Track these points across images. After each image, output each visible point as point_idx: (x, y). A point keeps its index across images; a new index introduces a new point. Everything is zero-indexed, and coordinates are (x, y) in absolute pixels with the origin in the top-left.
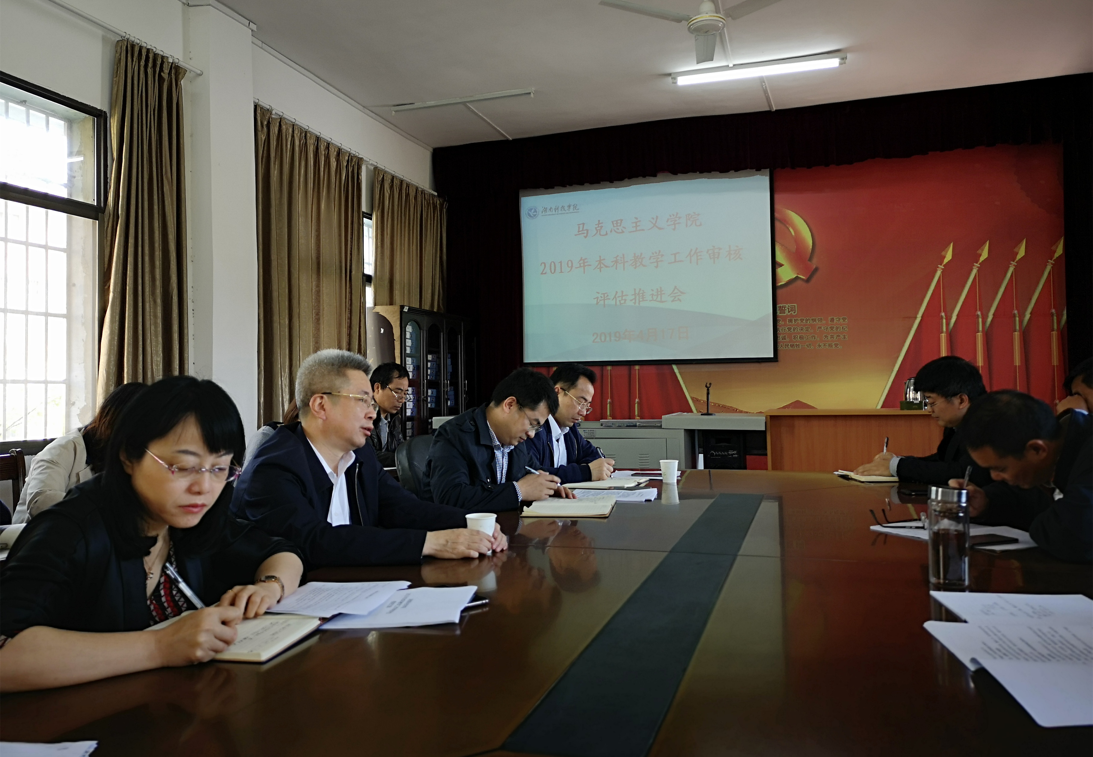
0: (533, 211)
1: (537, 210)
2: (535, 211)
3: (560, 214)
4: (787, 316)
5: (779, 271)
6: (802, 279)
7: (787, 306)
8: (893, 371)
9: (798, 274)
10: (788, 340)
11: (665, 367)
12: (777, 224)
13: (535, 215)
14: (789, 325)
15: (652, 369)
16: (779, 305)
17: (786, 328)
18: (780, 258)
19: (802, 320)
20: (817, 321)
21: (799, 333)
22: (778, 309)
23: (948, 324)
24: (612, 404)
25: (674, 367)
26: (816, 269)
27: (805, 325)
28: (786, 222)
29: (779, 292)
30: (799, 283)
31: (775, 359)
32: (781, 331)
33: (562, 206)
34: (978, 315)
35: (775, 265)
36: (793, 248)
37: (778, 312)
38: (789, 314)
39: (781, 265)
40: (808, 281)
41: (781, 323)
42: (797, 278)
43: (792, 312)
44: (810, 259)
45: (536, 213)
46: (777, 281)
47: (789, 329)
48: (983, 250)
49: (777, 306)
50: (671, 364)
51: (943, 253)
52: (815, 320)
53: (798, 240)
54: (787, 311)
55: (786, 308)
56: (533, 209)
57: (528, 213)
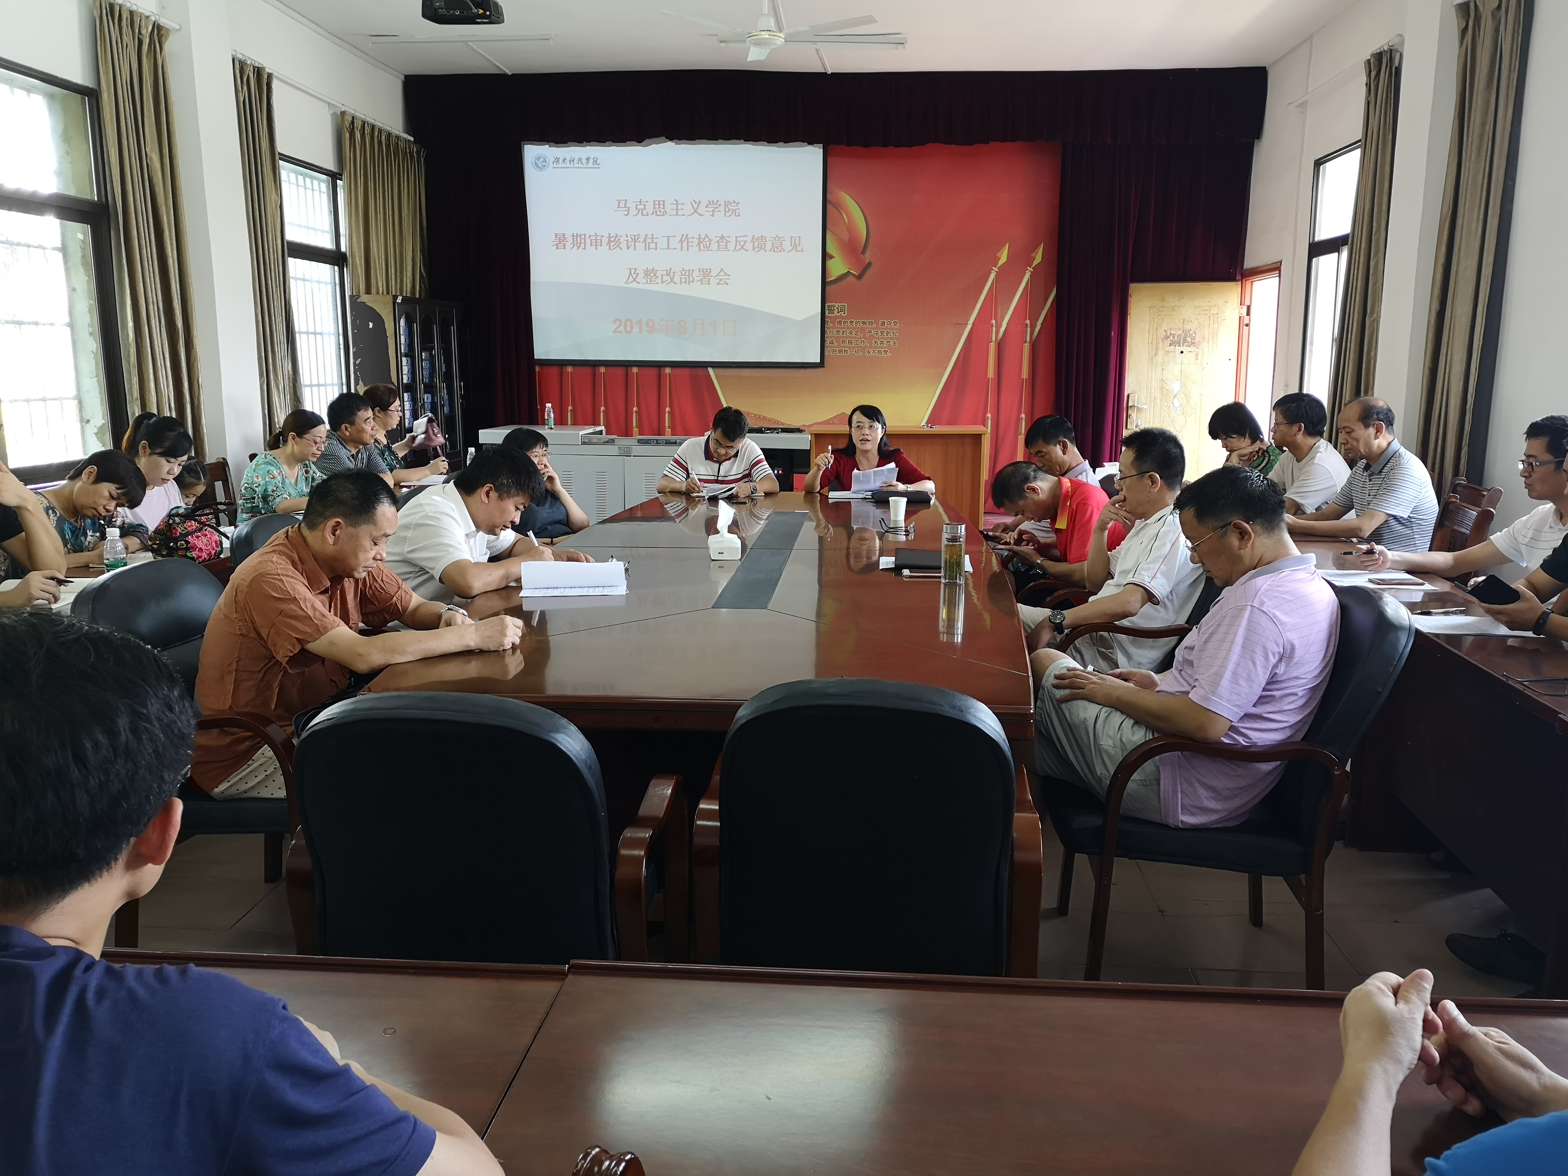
0: (542, 159)
1: (547, 159)
2: (545, 161)
3: (576, 168)
4: (836, 317)
5: (830, 263)
6: (854, 275)
7: (836, 305)
8: (940, 382)
9: (850, 269)
10: (836, 344)
11: (700, 371)
12: (829, 207)
14: (839, 328)
15: (686, 372)
16: (828, 304)
17: (835, 331)
18: (830, 249)
19: (851, 322)
20: (867, 325)
21: (848, 337)
22: (826, 308)
23: (997, 333)
24: (639, 413)
25: (710, 370)
26: (869, 264)
27: (854, 328)
28: (839, 206)
29: (828, 288)
30: (850, 279)
31: (821, 364)
32: (829, 334)
34: (1027, 324)
35: (825, 256)
36: (846, 238)
37: (827, 312)
38: (838, 315)
39: (832, 257)
40: (859, 277)
41: (829, 325)
42: (848, 273)
43: (842, 313)
44: (863, 253)
45: (545, 164)
46: (827, 275)
47: (838, 332)
48: (1037, 254)
49: (826, 304)
50: (706, 367)
51: (998, 255)
52: (865, 323)
53: (851, 229)
54: (836, 312)
55: (835, 308)
56: (541, 157)
57: (535, 162)
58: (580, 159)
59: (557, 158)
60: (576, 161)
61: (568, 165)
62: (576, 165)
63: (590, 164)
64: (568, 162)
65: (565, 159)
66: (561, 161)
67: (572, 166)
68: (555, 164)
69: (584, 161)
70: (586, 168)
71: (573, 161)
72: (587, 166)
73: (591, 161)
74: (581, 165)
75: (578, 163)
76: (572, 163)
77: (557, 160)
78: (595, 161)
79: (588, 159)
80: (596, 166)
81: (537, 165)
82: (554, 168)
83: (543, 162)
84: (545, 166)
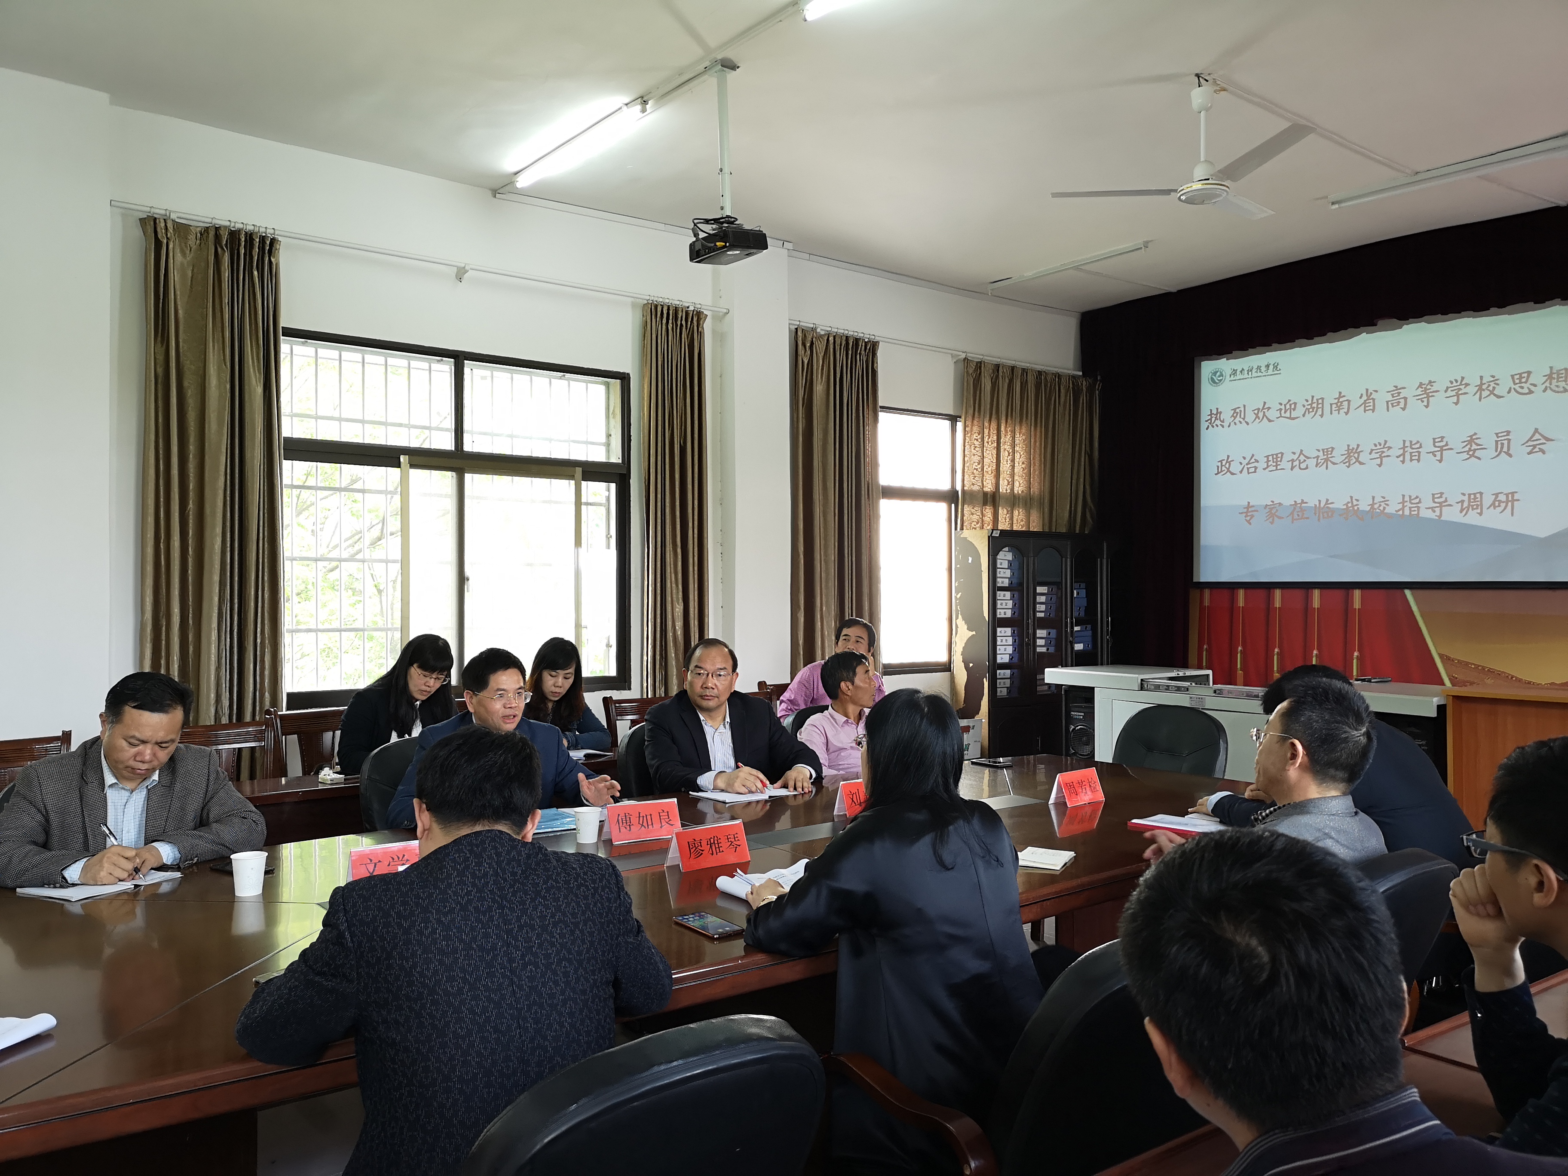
0: (1218, 374)
1: (1224, 373)
2: (1221, 375)
3: (1254, 377)
13: (1220, 380)
33: (1258, 366)
50: (1403, 589)
56: (1217, 372)
57: (1212, 378)
58: (1259, 368)
59: (1234, 370)
60: (1254, 371)
61: (1246, 376)
62: (1255, 374)
63: (1270, 372)
64: (1246, 372)
65: (1243, 369)
66: (1238, 372)
67: (1250, 376)
68: (1232, 376)
69: (1263, 369)
70: (1265, 376)
71: (1251, 371)
72: (1267, 374)
73: (1271, 367)
74: (1260, 374)
75: (1257, 372)
76: (1250, 373)
77: (1234, 372)
78: (1276, 367)
79: (1268, 366)
80: (1276, 372)
81: (1214, 382)
82: (1231, 381)
83: (1219, 377)
84: (1221, 380)
